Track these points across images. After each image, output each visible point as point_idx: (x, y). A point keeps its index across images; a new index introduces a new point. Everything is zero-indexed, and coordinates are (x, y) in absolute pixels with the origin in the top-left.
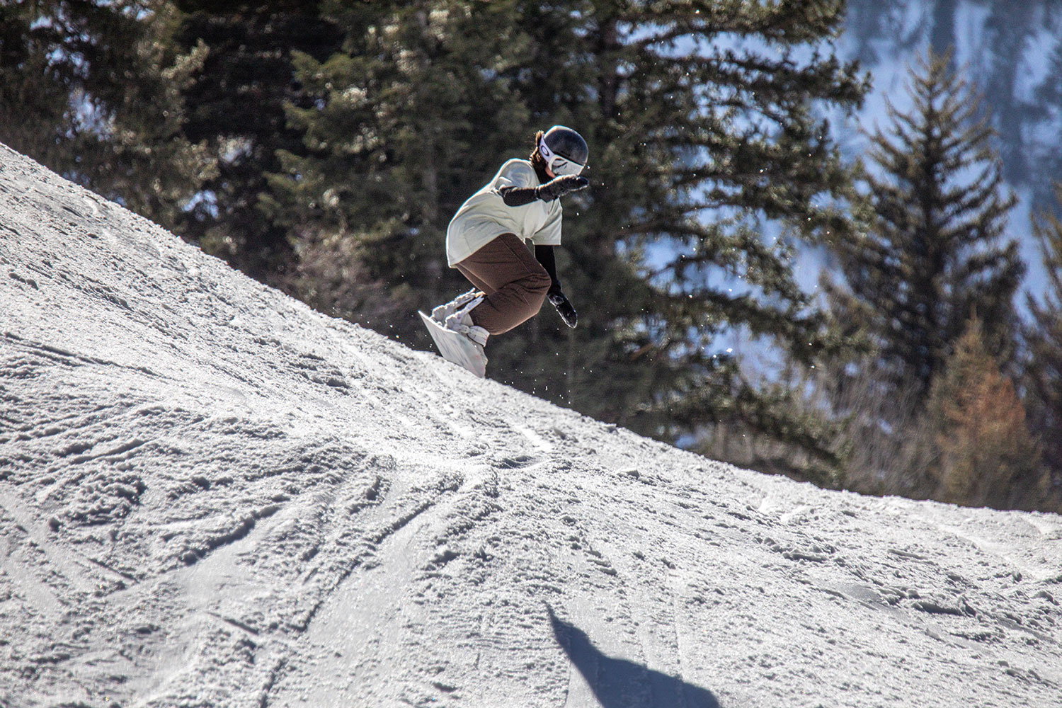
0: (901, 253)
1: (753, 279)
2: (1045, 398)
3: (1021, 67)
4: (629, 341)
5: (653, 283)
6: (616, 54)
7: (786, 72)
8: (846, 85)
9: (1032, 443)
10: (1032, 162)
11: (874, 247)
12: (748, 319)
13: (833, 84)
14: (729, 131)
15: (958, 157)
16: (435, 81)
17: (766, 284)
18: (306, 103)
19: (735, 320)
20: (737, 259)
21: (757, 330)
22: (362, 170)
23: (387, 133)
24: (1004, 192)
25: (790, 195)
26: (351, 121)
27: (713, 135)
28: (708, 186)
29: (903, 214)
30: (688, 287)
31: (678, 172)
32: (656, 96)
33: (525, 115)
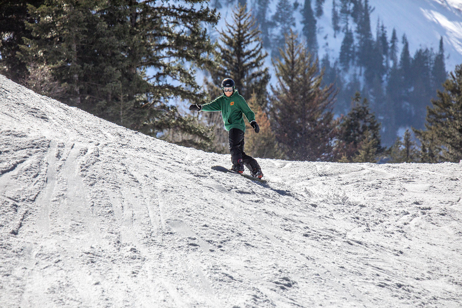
0: (231, 72)
1: (182, 81)
2: (276, 119)
3: (268, 9)
4: (141, 101)
5: (149, 82)
6: (136, 6)
7: (192, 12)
8: (212, 17)
9: (272, 133)
10: (271, 41)
11: (221, 69)
12: (181, 95)
13: (208, 17)
14: (173, 32)
15: (249, 39)
16: (76, 14)
17: (186, 83)
18: (32, 21)
19: (176, 94)
20: (176, 74)
21: (183, 98)
22: (51, 44)
23: (59, 32)
24: (263, 51)
25: (194, 53)
26: (47, 28)
27: (168, 33)
28: (166, 50)
29: (231, 59)
30: (161, 84)
31: (157, 45)
32: (150, 20)
33: (106, 26)
